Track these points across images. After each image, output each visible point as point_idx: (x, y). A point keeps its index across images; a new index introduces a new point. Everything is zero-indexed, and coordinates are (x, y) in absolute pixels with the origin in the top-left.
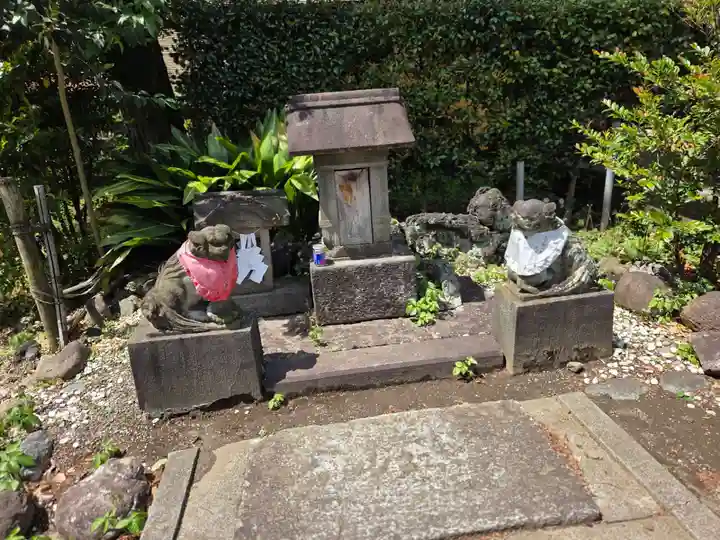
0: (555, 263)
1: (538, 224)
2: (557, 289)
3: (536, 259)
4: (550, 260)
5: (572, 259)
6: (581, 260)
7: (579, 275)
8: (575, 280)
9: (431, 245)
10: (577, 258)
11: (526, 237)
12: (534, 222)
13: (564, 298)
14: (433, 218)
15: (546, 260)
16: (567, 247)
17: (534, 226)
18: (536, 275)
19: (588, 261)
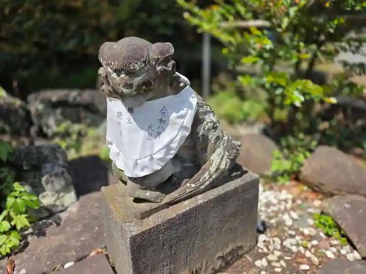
0: (182, 148)
1: (147, 84)
2: (189, 186)
3: (152, 147)
4: (175, 145)
5: (205, 138)
6: (218, 138)
7: (217, 160)
8: (213, 169)
9: (58, 123)
10: (212, 136)
11: (130, 110)
12: (137, 80)
13: (200, 199)
14: (55, 95)
15: (168, 147)
16: (197, 121)
17: (139, 87)
18: (156, 173)
19: (226, 138)
